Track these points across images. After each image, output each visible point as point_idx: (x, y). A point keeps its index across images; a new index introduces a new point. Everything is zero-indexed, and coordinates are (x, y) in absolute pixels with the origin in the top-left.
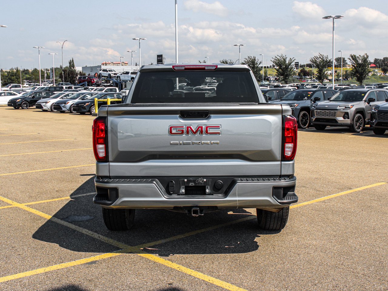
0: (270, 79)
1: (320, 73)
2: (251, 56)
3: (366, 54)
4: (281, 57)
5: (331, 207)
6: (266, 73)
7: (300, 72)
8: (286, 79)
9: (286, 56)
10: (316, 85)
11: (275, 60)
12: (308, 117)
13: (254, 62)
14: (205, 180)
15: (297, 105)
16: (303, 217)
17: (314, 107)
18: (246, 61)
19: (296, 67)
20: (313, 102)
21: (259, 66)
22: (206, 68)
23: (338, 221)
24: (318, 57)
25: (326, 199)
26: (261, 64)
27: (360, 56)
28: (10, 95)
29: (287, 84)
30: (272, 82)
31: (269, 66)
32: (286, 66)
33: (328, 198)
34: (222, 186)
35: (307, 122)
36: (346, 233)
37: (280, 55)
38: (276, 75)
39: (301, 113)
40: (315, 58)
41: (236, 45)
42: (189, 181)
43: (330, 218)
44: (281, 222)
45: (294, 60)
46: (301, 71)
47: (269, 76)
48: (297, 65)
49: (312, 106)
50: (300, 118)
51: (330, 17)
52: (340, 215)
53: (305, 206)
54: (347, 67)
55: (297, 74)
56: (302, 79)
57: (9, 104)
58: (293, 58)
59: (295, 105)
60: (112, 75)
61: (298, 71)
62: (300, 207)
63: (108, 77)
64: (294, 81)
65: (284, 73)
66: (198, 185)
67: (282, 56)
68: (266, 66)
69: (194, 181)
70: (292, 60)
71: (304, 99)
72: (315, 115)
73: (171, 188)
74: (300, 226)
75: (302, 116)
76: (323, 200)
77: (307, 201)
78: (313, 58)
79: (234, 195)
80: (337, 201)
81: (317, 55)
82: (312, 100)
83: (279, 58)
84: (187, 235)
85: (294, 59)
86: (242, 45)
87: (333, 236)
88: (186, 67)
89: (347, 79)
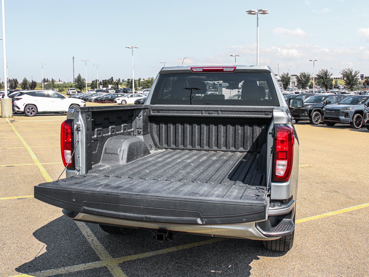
0: (339, 88)
2: (324, 69)
5: (357, 221)
6: (336, 82)
7: (364, 82)
8: (352, 87)
9: (352, 69)
11: (343, 73)
12: (361, 119)
13: (327, 74)
15: (352, 108)
16: (321, 234)
17: (367, 110)
18: (320, 73)
19: (361, 78)
20: (366, 107)
21: (330, 77)
22: (225, 70)
23: (359, 243)
25: (355, 210)
26: (332, 75)
28: (138, 97)
29: (352, 91)
30: (341, 89)
31: (340, 77)
32: (352, 77)
33: (357, 209)
35: (361, 123)
36: (364, 263)
37: (347, 69)
38: (345, 84)
39: (355, 115)
41: (311, 61)
43: (351, 238)
44: (285, 245)
46: (366, 81)
47: (339, 85)
48: (362, 76)
49: (365, 109)
50: (354, 120)
52: (364, 234)
53: (328, 218)
55: (362, 84)
56: (366, 88)
57: (136, 103)
59: (350, 108)
60: (216, 83)
61: (363, 81)
62: (322, 219)
63: (213, 84)
64: (358, 89)
65: (351, 83)
67: (349, 69)
68: (338, 77)
71: (359, 103)
72: (367, 118)
74: (312, 247)
75: (356, 118)
76: (351, 210)
77: (334, 210)
80: (366, 213)
82: (365, 104)
83: (346, 70)
84: (181, 248)
85: (358, 72)
86: (316, 61)
87: (347, 267)
88: (204, 68)
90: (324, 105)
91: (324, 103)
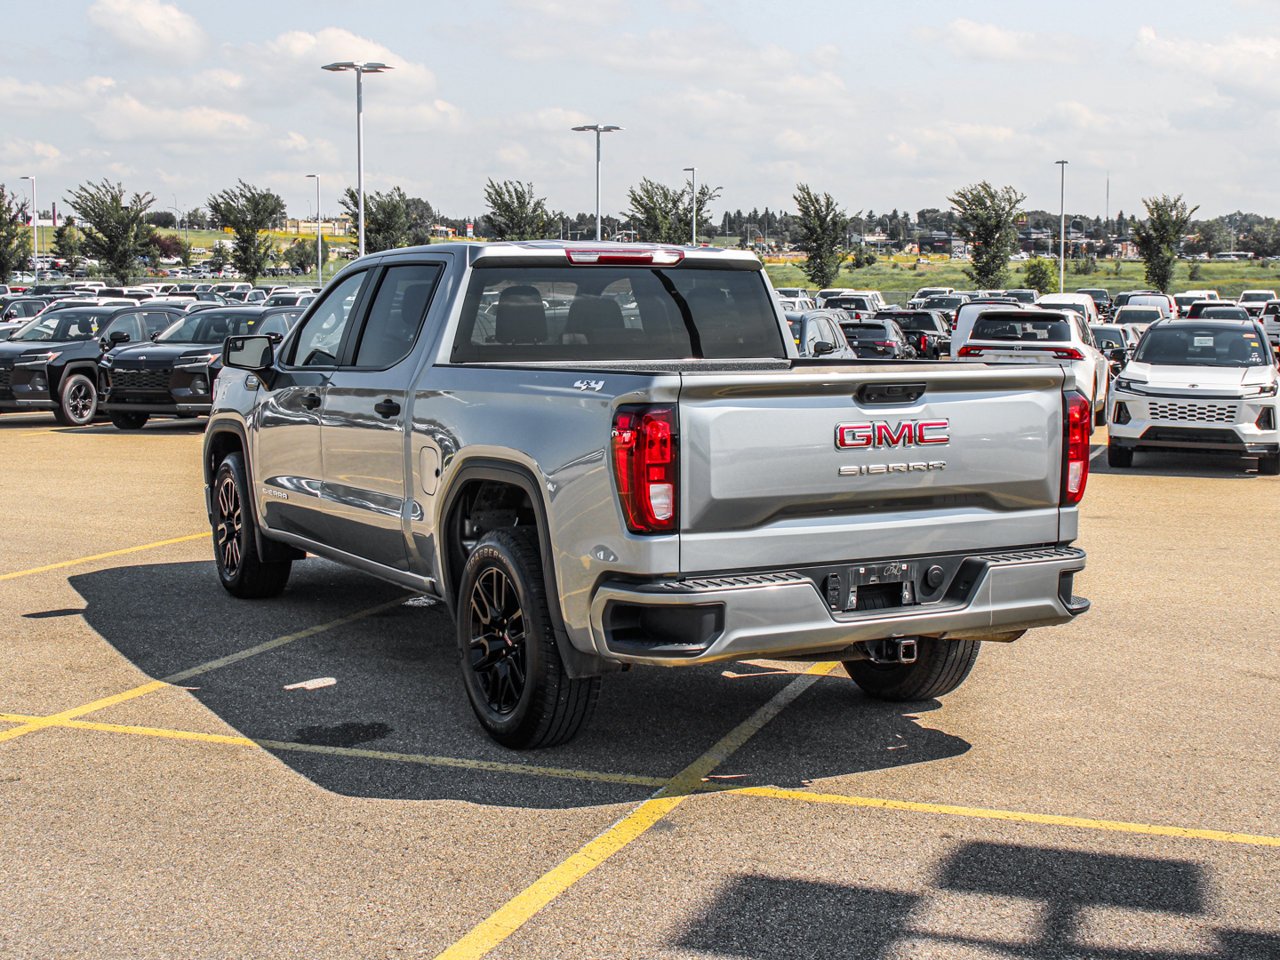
0: (31, 267)
1: (245, 250)
3: (399, 189)
4: (102, 188)
8: (122, 266)
9: (119, 184)
10: (235, 290)
11: (79, 201)
14: (904, 567)
24: (238, 194)
27: (378, 193)
32: (121, 221)
34: (941, 578)
37: (98, 182)
38: (52, 251)
40: (226, 196)
42: (869, 572)
45: (149, 202)
51: (351, 65)
54: (289, 229)
58: (148, 193)
66: (887, 581)
67: (104, 186)
69: (880, 573)
70: (143, 202)
73: (831, 593)
78: (217, 197)
79: (984, 601)
81: (233, 186)
83: (93, 190)
85: (148, 198)
89: (304, 269)
90: (102, 346)
91: (103, 340)
